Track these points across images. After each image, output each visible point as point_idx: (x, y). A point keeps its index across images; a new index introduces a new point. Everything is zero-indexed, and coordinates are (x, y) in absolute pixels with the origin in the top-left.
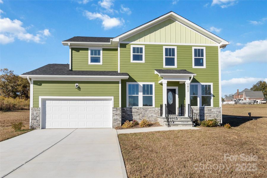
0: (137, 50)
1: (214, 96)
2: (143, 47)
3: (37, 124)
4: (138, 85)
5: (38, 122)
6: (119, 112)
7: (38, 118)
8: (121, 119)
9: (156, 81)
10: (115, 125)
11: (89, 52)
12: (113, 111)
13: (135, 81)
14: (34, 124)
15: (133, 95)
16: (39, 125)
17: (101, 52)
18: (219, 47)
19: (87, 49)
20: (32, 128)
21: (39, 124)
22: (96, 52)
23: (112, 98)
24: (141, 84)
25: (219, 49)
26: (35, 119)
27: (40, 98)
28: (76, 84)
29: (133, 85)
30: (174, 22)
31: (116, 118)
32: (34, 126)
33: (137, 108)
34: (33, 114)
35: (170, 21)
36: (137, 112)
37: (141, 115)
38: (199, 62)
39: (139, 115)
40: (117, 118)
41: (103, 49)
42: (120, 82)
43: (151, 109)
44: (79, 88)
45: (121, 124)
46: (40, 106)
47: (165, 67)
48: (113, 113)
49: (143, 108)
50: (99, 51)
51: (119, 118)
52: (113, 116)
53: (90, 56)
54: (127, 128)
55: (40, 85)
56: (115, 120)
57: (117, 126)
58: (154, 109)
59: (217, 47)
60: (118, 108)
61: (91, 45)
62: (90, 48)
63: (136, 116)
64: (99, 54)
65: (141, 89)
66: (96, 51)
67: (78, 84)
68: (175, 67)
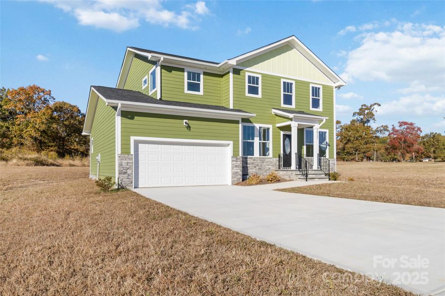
0: (253, 80)
1: (329, 146)
2: (260, 76)
3: (128, 180)
4: (253, 127)
5: (129, 177)
6: (239, 163)
7: (129, 172)
8: (241, 173)
9: (273, 123)
10: (234, 181)
11: (186, 74)
12: (233, 161)
13: (251, 122)
14: (124, 180)
15: (248, 141)
16: (132, 183)
17: (202, 76)
18: (334, 88)
19: (182, 70)
20: (120, 187)
21: (131, 180)
22: (194, 76)
23: (231, 143)
24: (257, 126)
25: (335, 90)
26: (125, 173)
27: (133, 139)
28: (185, 121)
29: (249, 127)
30: (292, 49)
31: (235, 171)
32: (123, 183)
33: (253, 159)
34: (121, 165)
35: (287, 47)
36: (253, 164)
37: (257, 168)
38: (316, 104)
39: (255, 167)
40: (237, 171)
41: (204, 72)
42: (240, 121)
43: (268, 160)
44: (189, 127)
45: (241, 180)
46: (132, 152)
47: (283, 105)
48: (232, 165)
49: (260, 158)
50: (199, 75)
51: (239, 171)
52: (232, 168)
53: (186, 81)
54: (257, 184)
55: (132, 118)
56: (234, 174)
57: (237, 182)
58: (271, 160)
59: (332, 88)
60: (238, 157)
61: (188, 64)
62: (186, 69)
63: (252, 169)
64: (199, 80)
65: (257, 133)
66: (194, 74)
67: (187, 121)
68: (293, 106)
